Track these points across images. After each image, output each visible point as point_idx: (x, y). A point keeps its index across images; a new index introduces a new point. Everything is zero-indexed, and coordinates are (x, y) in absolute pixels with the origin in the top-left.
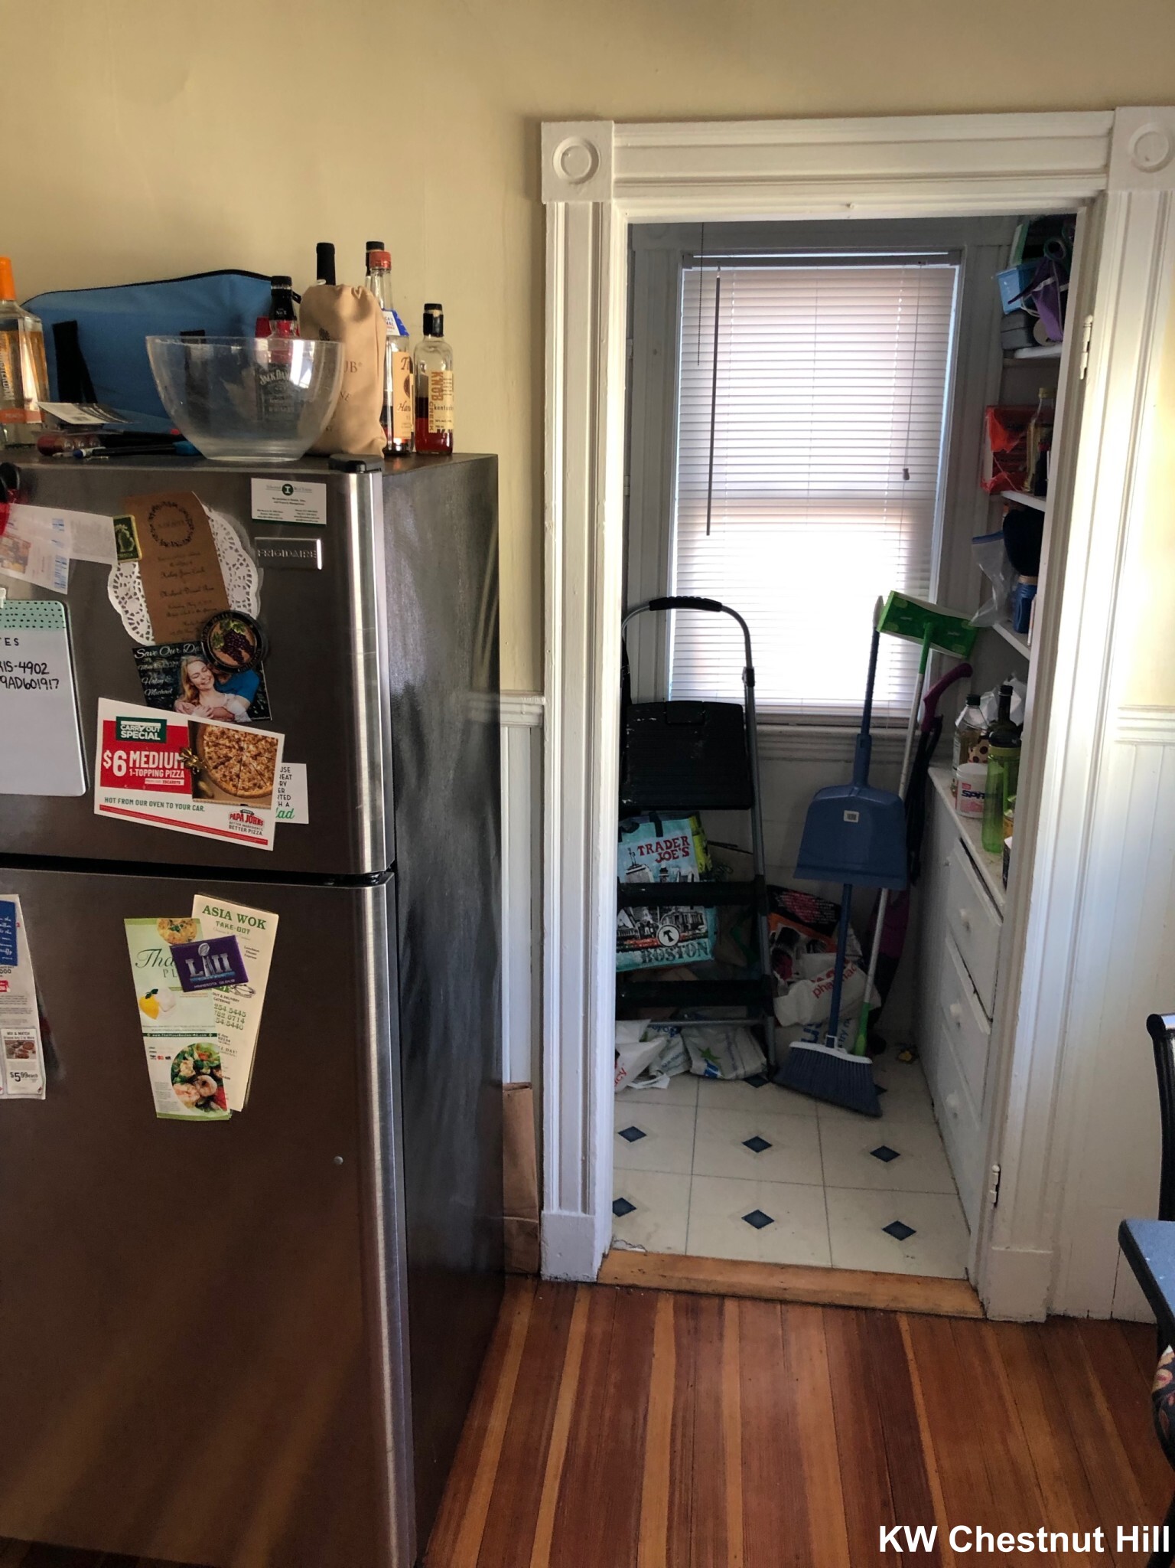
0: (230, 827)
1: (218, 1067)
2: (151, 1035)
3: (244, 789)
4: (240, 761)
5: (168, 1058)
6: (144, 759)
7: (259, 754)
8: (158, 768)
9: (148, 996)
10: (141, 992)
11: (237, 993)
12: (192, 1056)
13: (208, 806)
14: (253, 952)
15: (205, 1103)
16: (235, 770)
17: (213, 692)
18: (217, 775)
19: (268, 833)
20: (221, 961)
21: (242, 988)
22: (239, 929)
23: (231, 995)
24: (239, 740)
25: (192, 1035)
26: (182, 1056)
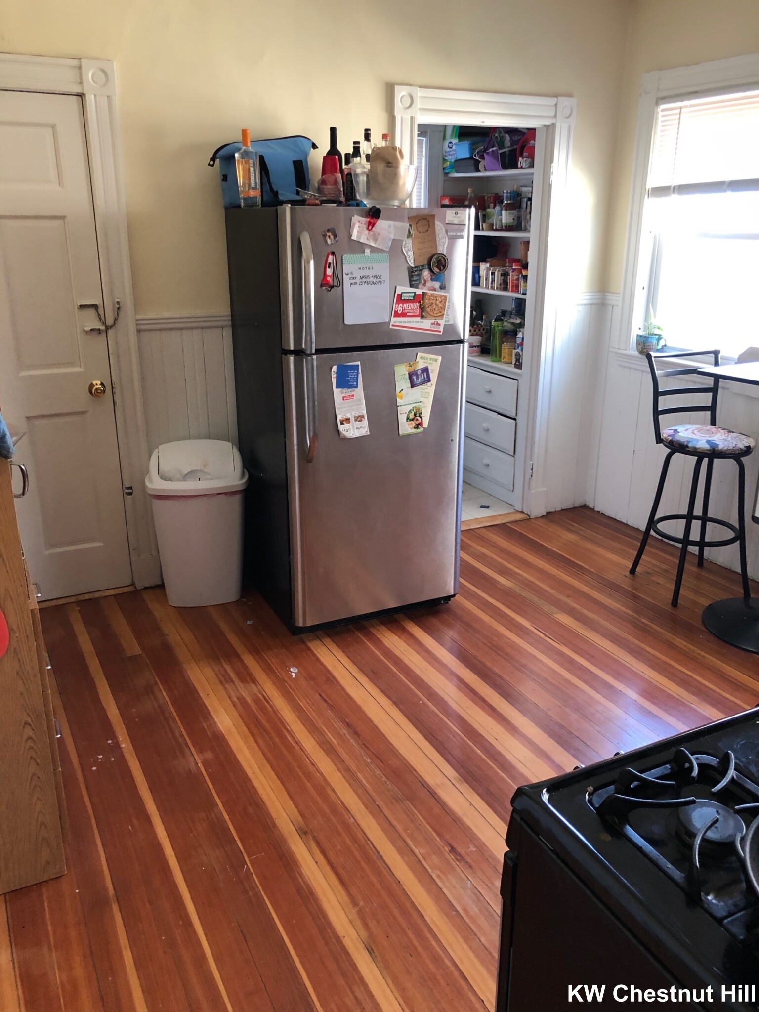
0: (431, 328)
1: (421, 413)
2: (401, 406)
3: (436, 314)
4: (436, 304)
5: (406, 413)
6: (407, 306)
7: (442, 301)
8: (411, 309)
9: (400, 392)
10: (398, 390)
11: (427, 386)
12: (413, 410)
13: (425, 321)
14: (433, 370)
15: (417, 427)
16: (434, 307)
17: (430, 281)
18: (428, 310)
19: (441, 328)
20: (424, 375)
21: (429, 384)
22: (430, 363)
23: (425, 387)
24: (436, 297)
25: (413, 403)
26: (410, 411)
